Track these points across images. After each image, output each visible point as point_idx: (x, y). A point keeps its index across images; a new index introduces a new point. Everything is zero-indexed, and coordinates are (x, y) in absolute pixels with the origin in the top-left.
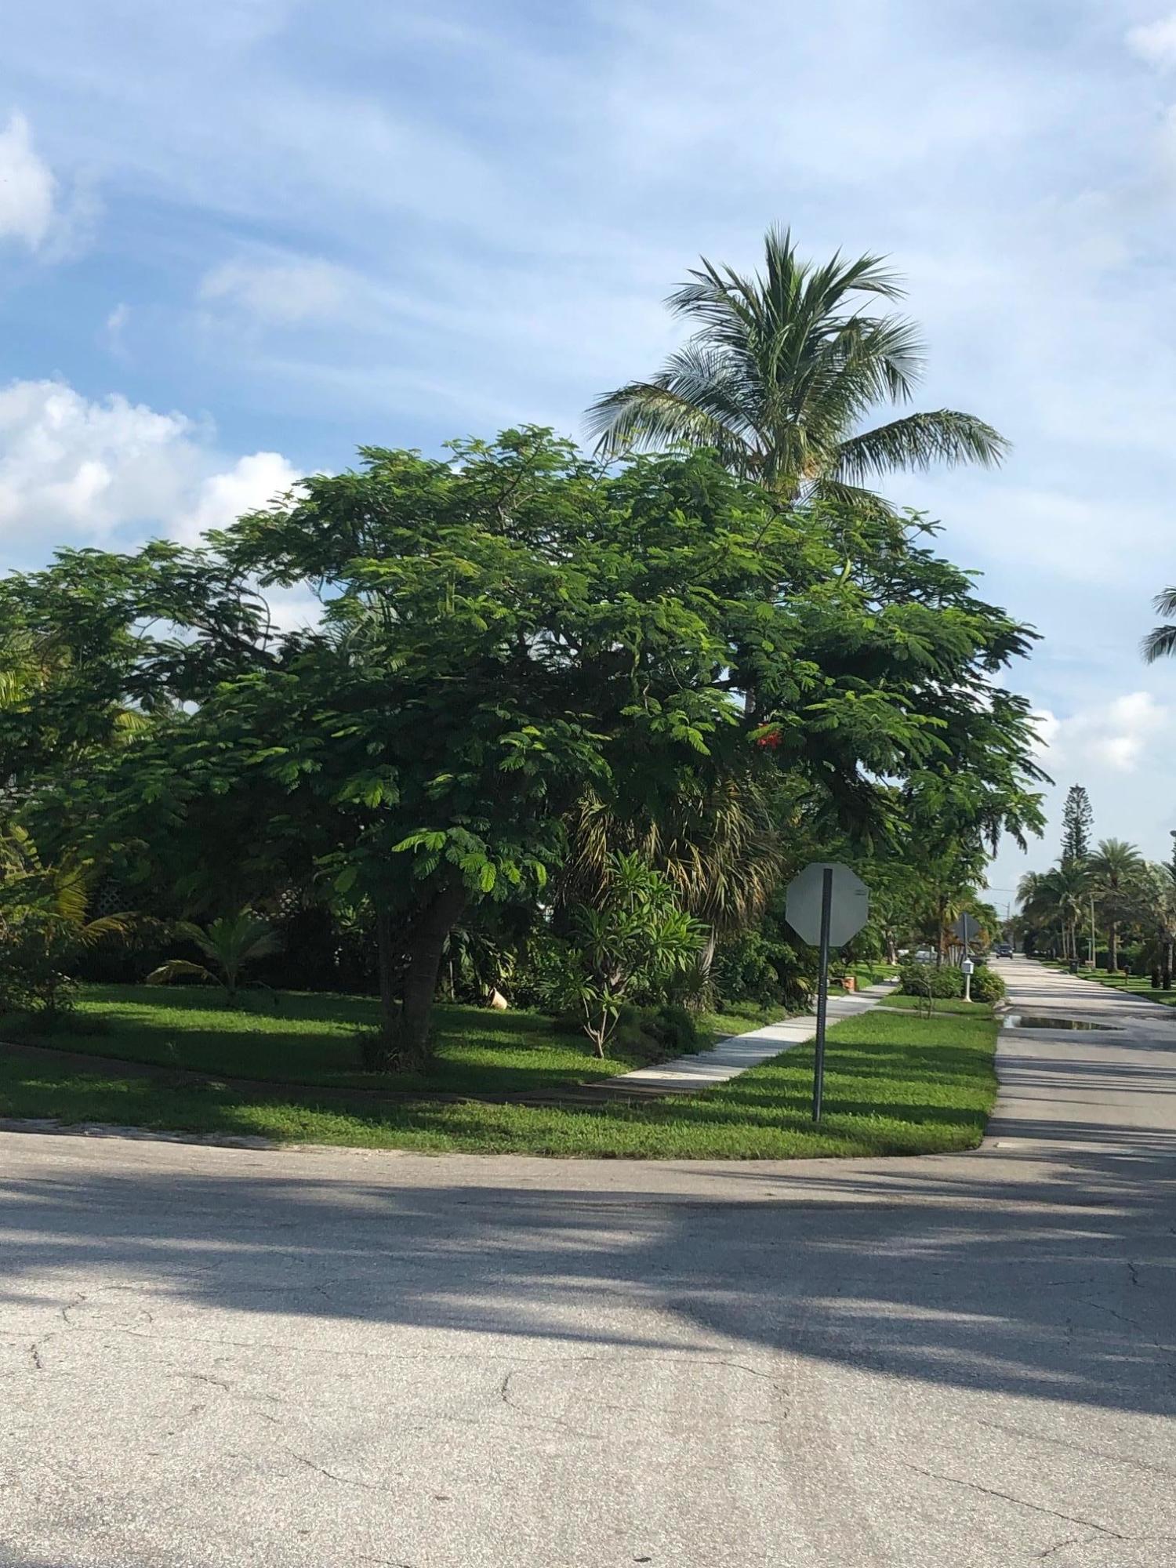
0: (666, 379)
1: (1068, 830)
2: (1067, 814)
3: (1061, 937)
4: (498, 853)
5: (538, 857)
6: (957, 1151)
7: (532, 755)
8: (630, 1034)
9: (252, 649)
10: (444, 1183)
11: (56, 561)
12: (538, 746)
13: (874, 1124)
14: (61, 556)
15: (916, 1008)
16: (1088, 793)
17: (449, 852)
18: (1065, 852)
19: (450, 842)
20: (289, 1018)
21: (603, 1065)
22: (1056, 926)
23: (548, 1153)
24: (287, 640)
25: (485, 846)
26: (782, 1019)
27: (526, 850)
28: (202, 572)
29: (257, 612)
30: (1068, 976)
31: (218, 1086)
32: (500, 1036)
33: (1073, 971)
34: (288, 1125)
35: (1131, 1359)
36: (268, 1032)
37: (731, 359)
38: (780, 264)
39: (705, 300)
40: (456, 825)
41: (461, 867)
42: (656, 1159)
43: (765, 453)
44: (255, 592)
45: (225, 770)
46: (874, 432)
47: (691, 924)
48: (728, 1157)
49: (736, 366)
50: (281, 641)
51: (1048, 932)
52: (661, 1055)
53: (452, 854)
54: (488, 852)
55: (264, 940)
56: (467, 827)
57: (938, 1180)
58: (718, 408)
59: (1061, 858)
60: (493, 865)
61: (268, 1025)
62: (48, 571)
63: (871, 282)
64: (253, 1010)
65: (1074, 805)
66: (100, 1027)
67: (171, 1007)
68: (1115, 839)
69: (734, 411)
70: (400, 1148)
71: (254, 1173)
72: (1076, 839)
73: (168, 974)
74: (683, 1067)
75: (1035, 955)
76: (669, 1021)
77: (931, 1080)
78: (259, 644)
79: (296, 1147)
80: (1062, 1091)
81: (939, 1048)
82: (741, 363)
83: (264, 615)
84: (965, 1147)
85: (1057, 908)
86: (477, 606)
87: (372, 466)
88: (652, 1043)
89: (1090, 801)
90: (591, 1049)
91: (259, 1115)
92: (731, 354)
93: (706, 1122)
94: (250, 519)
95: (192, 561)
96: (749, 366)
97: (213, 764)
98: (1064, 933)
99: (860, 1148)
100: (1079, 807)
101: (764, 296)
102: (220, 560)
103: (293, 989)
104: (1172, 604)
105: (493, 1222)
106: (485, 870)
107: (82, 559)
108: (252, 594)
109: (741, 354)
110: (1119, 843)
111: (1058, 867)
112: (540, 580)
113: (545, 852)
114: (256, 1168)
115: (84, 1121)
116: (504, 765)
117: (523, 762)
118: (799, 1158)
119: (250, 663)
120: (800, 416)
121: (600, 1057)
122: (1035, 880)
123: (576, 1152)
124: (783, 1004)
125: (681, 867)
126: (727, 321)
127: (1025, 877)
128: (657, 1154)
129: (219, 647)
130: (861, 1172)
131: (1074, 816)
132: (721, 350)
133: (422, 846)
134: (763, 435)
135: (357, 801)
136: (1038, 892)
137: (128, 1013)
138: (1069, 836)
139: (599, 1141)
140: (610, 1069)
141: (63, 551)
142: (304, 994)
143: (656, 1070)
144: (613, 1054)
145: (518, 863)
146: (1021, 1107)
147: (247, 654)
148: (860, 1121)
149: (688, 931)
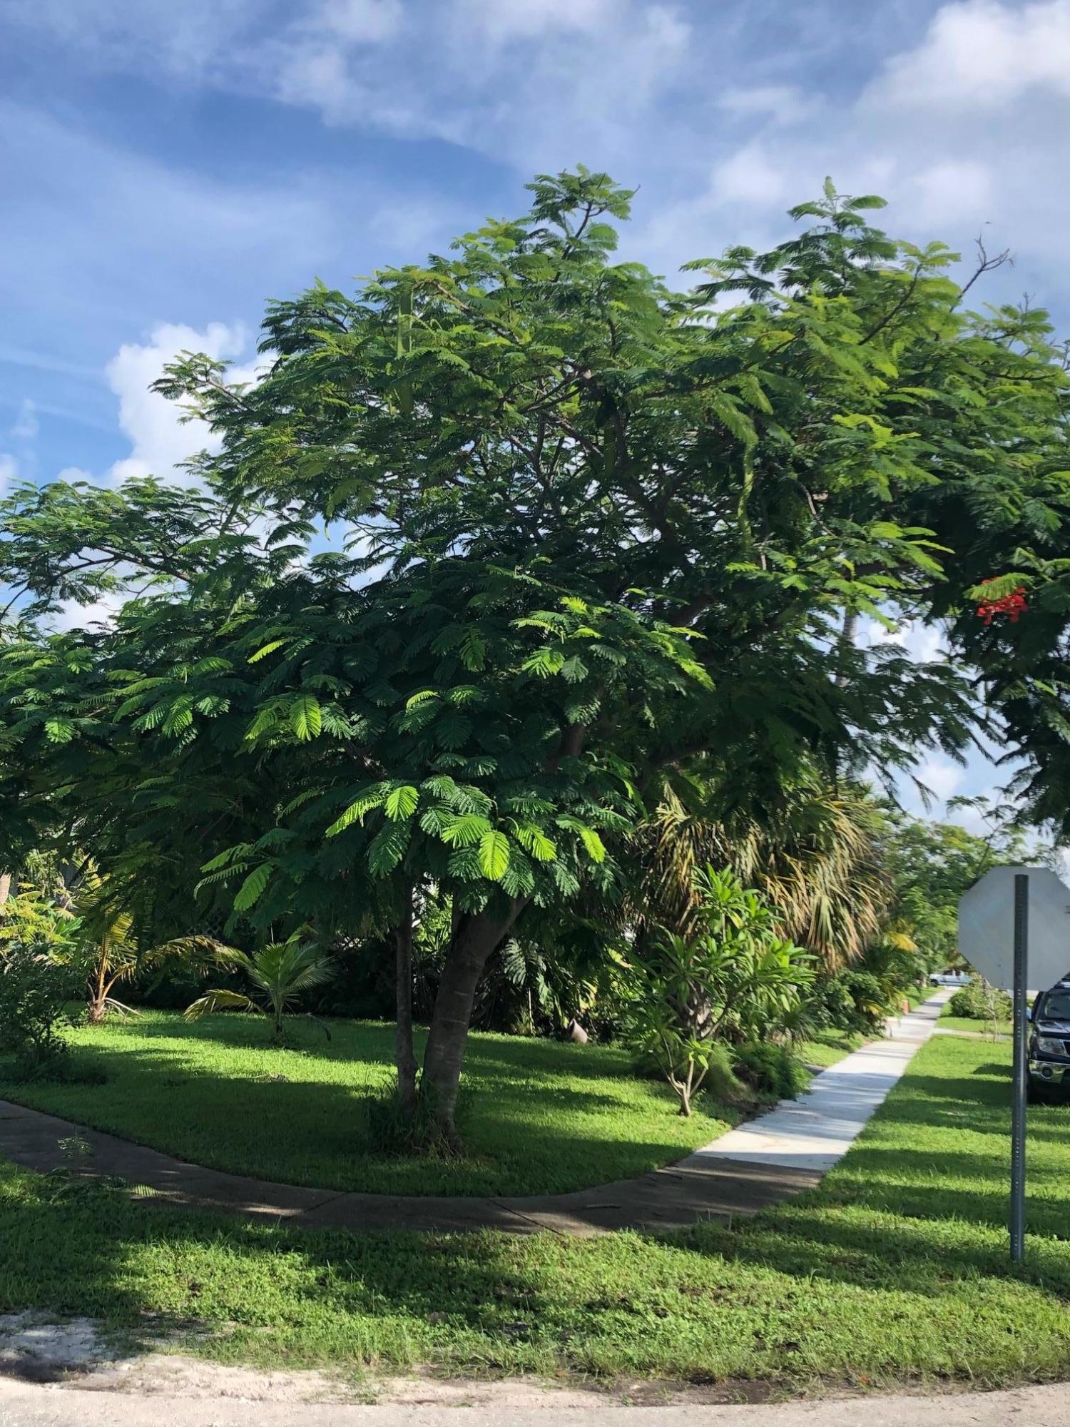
4: (512, 813)
17: (424, 818)
19: (427, 802)
25: (489, 804)
27: (562, 809)
40: (439, 772)
41: (446, 839)
53: (429, 821)
54: (493, 816)
56: (457, 774)
60: (503, 836)
73: (209, 1004)
76: (763, 1061)
90: (676, 1104)
106: (487, 843)
121: (687, 1115)
124: (859, 1029)
125: (781, 885)
133: (375, 814)
144: (702, 1107)
145: (548, 829)
149: (791, 963)
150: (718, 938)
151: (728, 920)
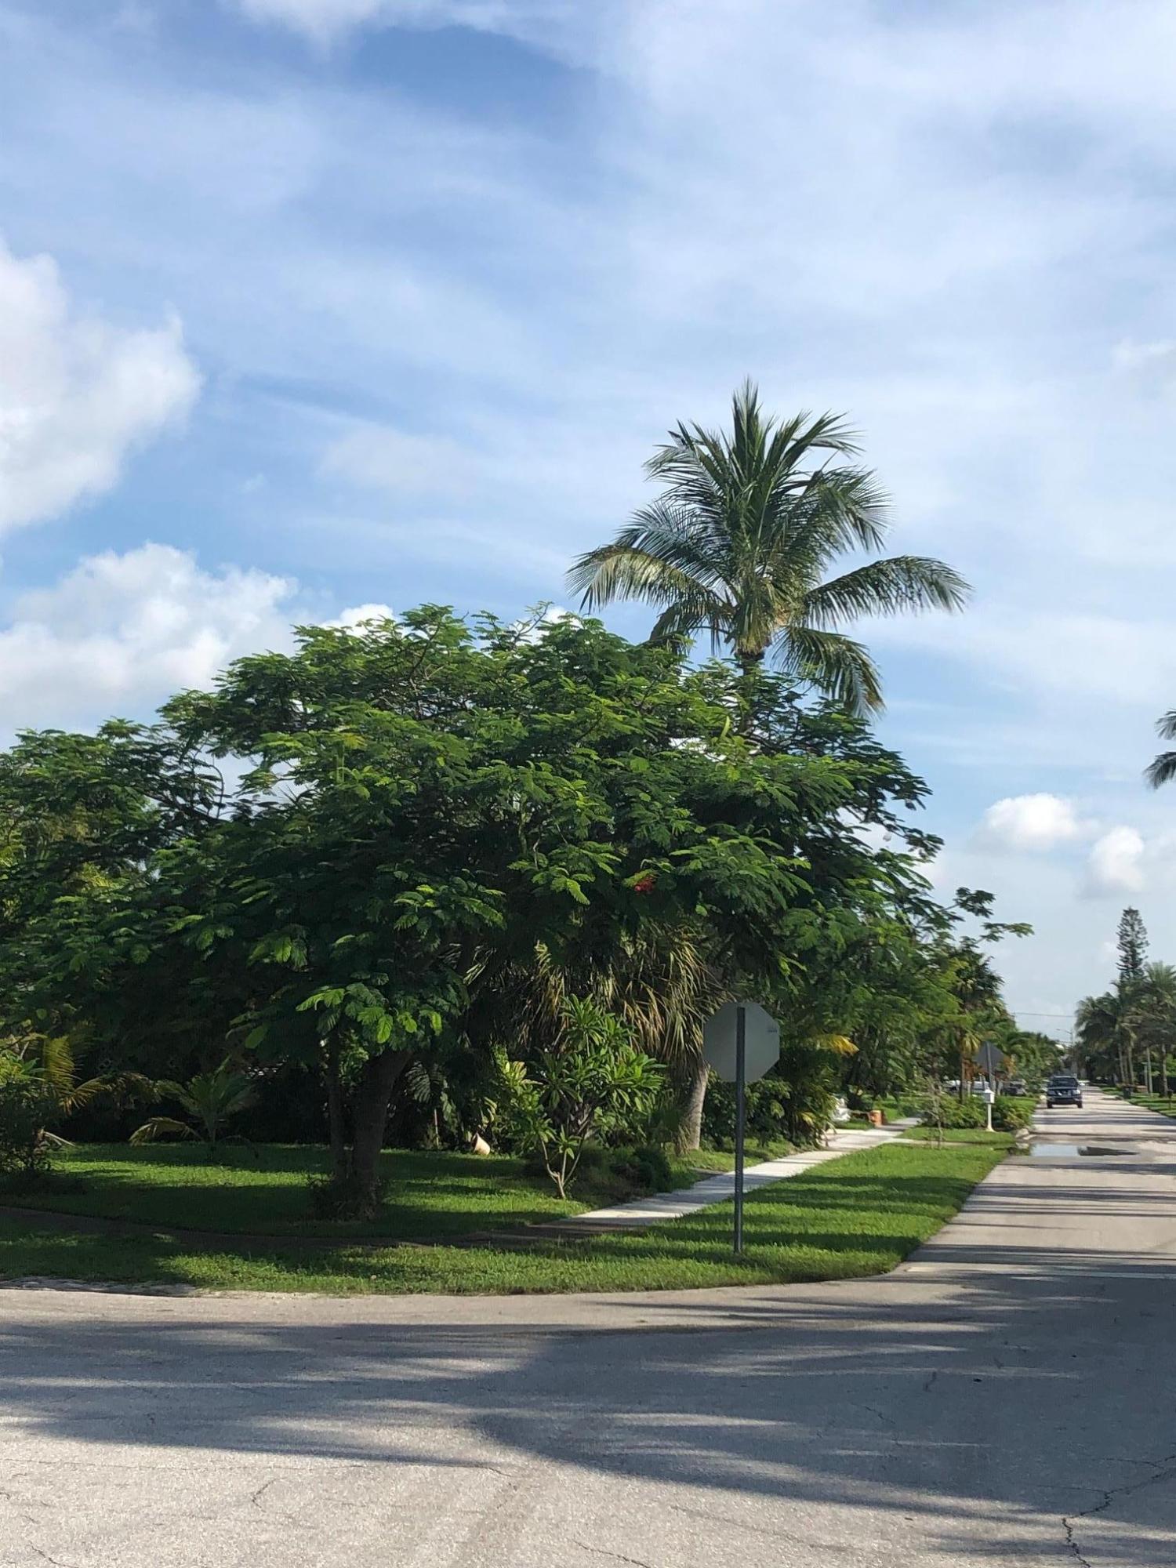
0: (632, 534)
1: (1123, 954)
2: (1122, 937)
3: (1118, 1063)
4: (396, 1005)
5: (436, 1008)
6: (865, 1276)
7: (424, 913)
8: (599, 1176)
9: (207, 818)
10: (334, 1322)
11: (18, 742)
12: (430, 904)
13: (793, 1253)
14: (24, 738)
15: (926, 1139)
16: (1142, 915)
17: (348, 1006)
18: (1122, 976)
19: (348, 998)
20: (263, 1171)
21: (563, 1206)
22: (1113, 1051)
23: (460, 1291)
24: (239, 808)
25: (383, 999)
26: (785, 1154)
27: (423, 1001)
28: (155, 748)
29: (213, 782)
30: (1122, 1102)
31: (167, 1238)
32: (472, 1182)
33: (1127, 1097)
34: (219, 1273)
35: (859, 1453)
36: (240, 1184)
37: (699, 516)
38: (746, 423)
39: (676, 461)
40: (356, 981)
41: (359, 1019)
42: (562, 1293)
43: (734, 603)
44: (208, 763)
45: (149, 937)
46: (838, 580)
47: (649, 1064)
48: (632, 1289)
49: (703, 522)
50: (233, 809)
51: (1106, 1057)
52: (628, 1194)
53: (351, 1009)
54: (386, 1008)
55: (242, 1095)
56: (366, 983)
57: (817, 1303)
58: (689, 561)
59: (1118, 979)
60: (391, 1018)
61: (243, 1178)
62: (10, 752)
63: (829, 440)
64: (232, 1164)
65: (1128, 928)
66: (77, 1185)
67: (152, 1164)
68: (1161, 962)
69: (706, 565)
70: (317, 1291)
71: (162, 1317)
72: (1132, 961)
73: (151, 1131)
74: (652, 1205)
75: (1097, 1081)
76: (643, 1160)
77: (884, 1210)
78: (213, 812)
79: (218, 1294)
80: (1019, 1216)
81: (925, 1179)
82: (709, 520)
83: (218, 784)
84: (876, 1273)
85: (1113, 1033)
86: (360, 777)
87: (303, 644)
88: (622, 1184)
89: (1145, 924)
90: (553, 1190)
91: (195, 1265)
92: (698, 512)
93: (628, 1256)
94: (183, 698)
95: (149, 737)
96: (716, 522)
97: (137, 931)
98: (1121, 1058)
99: (768, 1276)
100: (1133, 929)
101: (730, 454)
102: (174, 735)
103: (280, 1141)
104: (1174, 728)
105: (354, 1354)
106: (382, 1021)
107: (43, 740)
108: (205, 765)
109: (707, 511)
110: (1165, 965)
111: (1114, 993)
112: (421, 750)
113: (442, 1002)
114: (166, 1313)
115: (25, 1275)
116: (399, 924)
117: (415, 920)
118: (703, 1287)
119: (207, 830)
120: (767, 567)
121: (561, 1197)
122: (1093, 1005)
123: (487, 1290)
124: (790, 1140)
125: (638, 1008)
126: (693, 481)
127: (1082, 1003)
128: (564, 1288)
129: (178, 815)
130: (755, 1299)
131: (1129, 939)
132: (688, 507)
133: (321, 1003)
134: (732, 588)
135: (267, 961)
136: (1094, 1015)
137: (108, 1171)
138: (1125, 960)
139: (512, 1278)
140: (566, 1210)
141: (24, 733)
142: (293, 1146)
143: (619, 1209)
144: (575, 1193)
145: (415, 1016)
146: (964, 1233)
147: (204, 823)
148: (783, 1251)
149: (643, 1071)
150: (583, 1053)
151: (591, 1039)
